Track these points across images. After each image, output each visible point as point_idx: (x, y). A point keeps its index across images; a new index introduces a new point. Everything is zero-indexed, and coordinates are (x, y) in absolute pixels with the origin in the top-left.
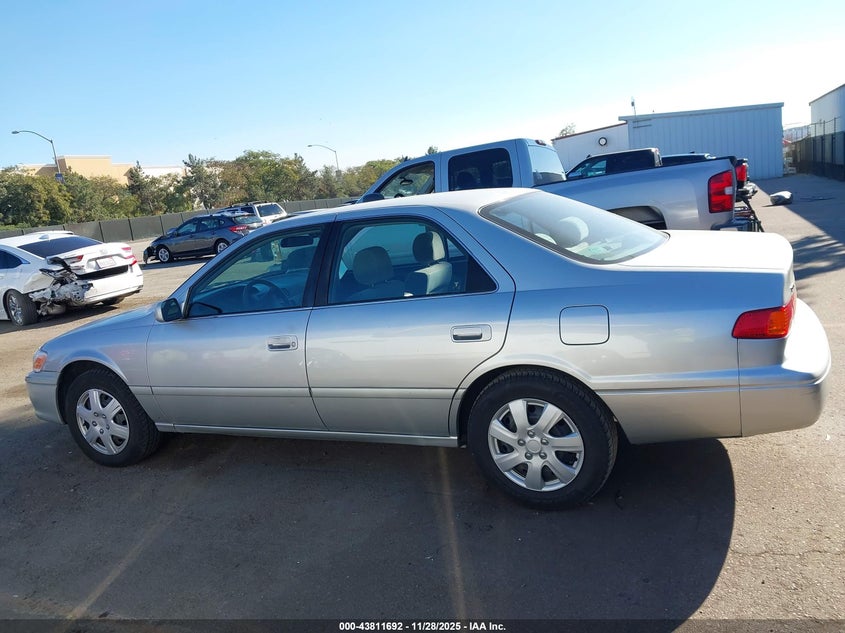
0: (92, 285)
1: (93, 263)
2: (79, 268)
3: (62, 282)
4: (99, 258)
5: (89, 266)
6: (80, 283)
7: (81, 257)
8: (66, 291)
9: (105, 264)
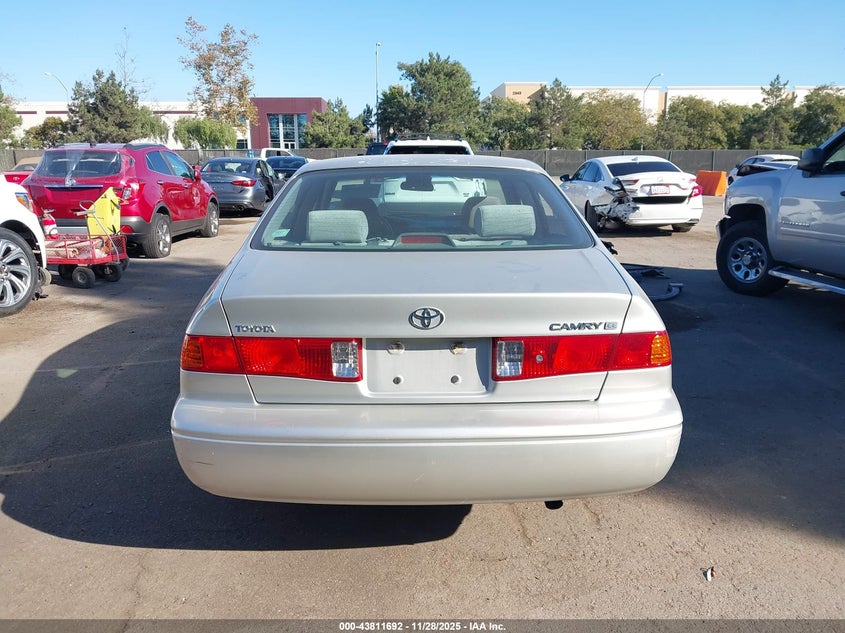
0: (638, 208)
1: (647, 189)
2: (634, 191)
3: (620, 201)
4: (654, 185)
5: (642, 191)
6: (632, 205)
7: (636, 181)
8: (620, 210)
9: (659, 192)
